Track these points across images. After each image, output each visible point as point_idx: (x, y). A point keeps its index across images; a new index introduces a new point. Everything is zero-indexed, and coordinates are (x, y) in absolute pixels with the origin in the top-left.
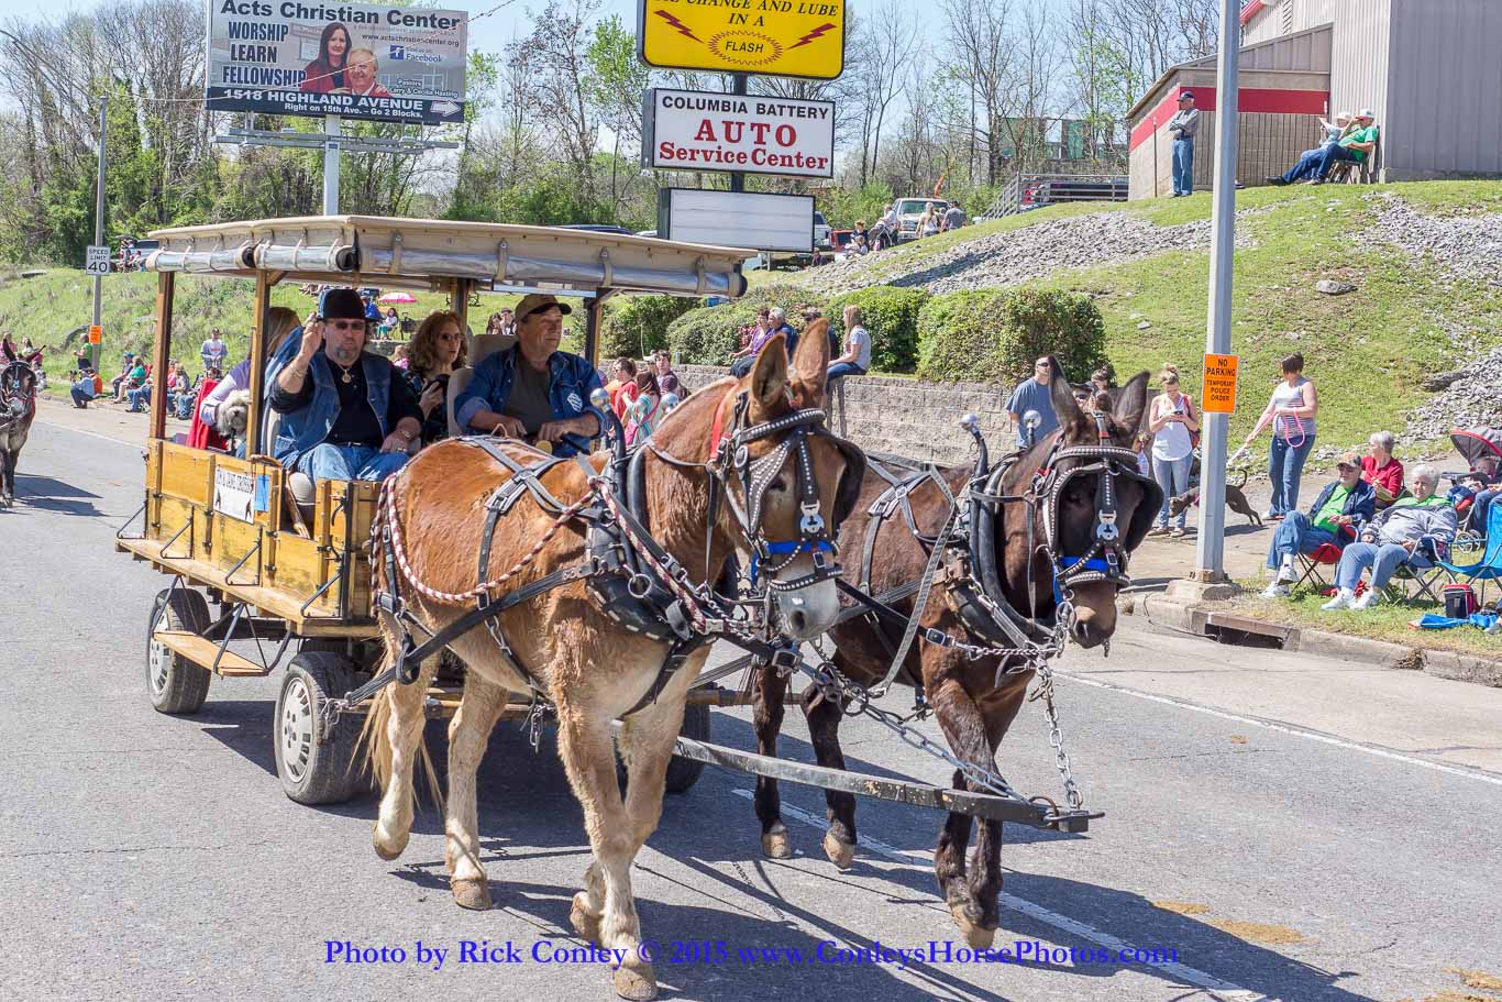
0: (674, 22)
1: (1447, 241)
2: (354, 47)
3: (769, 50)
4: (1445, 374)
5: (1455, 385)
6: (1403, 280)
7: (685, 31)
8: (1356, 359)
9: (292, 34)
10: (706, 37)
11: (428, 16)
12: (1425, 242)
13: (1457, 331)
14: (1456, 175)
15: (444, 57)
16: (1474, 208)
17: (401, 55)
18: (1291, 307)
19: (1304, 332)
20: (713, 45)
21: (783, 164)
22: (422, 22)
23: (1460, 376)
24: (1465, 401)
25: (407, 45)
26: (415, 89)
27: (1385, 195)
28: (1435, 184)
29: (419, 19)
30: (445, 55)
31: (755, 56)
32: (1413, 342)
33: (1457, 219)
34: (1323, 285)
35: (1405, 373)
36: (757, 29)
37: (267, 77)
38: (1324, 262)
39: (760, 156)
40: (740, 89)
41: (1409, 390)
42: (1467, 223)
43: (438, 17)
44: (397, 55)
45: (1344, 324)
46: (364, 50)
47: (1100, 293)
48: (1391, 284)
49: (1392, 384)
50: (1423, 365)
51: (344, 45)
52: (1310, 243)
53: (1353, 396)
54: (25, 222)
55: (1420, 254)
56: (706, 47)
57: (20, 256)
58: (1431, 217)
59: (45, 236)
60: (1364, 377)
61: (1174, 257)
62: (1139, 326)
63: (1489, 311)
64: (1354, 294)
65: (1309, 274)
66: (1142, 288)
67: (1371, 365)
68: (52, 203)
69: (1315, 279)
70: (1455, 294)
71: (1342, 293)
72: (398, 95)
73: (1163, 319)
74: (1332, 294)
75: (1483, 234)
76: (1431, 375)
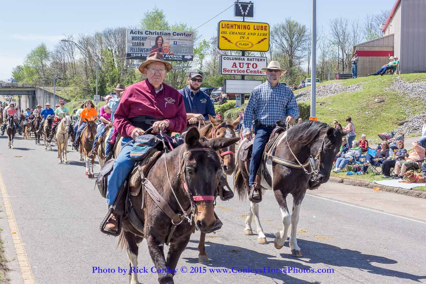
0: (226, 39)
1: (409, 89)
2: (164, 42)
3: (250, 45)
4: (403, 121)
5: (405, 124)
6: (397, 98)
7: (229, 41)
8: (382, 118)
9: (148, 39)
10: (234, 43)
11: (183, 33)
12: (404, 89)
13: (408, 110)
14: (418, 72)
15: (187, 44)
16: (418, 80)
17: (176, 44)
18: (368, 105)
19: (370, 112)
20: (236, 44)
21: (254, 73)
22: (182, 35)
23: (407, 122)
24: (407, 128)
25: (178, 41)
26: (181, 52)
27: (397, 77)
28: (411, 74)
29: (181, 34)
30: (188, 43)
31: (247, 46)
32: (397, 113)
33: (414, 83)
34: (376, 100)
35: (393, 121)
36: (247, 40)
37: (142, 50)
38: (378, 95)
39: (248, 71)
40: (243, 55)
41: (394, 125)
42: (416, 84)
43: (186, 33)
44: (175, 43)
45: (380, 109)
46: (167, 43)
47: (323, 103)
48: (393, 100)
49: (390, 124)
50: (398, 119)
51: (161, 41)
52: (376, 90)
53: (380, 127)
54: (84, 88)
55: (402, 92)
56: (234, 45)
57: (83, 97)
58: (407, 83)
59: (89, 92)
60: (383, 122)
61: (343, 94)
62: (331, 111)
63: (417, 106)
64: (384, 102)
65: (373, 98)
66: (333, 102)
67: (385, 119)
68: (91, 83)
69: (375, 99)
70: (409, 102)
71: (381, 102)
72: (176, 54)
73: (337, 109)
74: (378, 102)
75: (419, 87)
76: (400, 121)
